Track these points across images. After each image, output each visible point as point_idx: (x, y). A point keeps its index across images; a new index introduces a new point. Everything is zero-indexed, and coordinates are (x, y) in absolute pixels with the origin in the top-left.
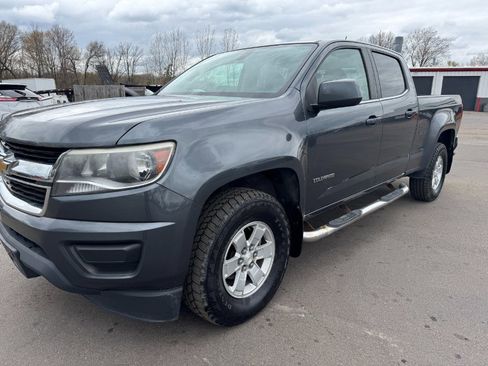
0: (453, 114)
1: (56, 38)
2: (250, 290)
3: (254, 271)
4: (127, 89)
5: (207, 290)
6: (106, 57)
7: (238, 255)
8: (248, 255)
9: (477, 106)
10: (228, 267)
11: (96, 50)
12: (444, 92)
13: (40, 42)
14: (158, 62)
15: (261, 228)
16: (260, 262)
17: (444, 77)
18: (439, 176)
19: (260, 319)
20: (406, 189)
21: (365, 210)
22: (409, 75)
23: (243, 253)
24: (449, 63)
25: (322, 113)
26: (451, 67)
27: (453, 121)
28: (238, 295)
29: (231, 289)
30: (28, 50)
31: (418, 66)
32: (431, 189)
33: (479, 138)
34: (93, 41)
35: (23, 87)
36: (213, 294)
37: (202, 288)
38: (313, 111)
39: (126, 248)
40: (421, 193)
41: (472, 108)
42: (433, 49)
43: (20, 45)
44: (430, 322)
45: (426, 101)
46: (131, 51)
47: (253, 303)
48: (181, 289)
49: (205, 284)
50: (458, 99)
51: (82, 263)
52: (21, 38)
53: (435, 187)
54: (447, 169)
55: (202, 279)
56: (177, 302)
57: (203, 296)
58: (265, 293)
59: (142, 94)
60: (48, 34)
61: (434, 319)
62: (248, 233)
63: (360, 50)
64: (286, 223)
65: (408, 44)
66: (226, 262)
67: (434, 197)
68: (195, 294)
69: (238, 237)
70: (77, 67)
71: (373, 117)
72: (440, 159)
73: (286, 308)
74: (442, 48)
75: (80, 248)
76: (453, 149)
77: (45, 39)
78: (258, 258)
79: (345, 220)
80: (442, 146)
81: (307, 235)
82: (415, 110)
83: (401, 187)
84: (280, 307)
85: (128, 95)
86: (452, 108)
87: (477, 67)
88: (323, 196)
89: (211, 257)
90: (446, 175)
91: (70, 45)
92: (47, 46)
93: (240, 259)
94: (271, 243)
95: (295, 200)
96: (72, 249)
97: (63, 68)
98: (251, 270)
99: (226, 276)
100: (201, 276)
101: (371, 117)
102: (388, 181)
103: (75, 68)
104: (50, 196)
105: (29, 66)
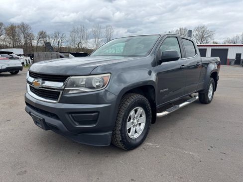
0: (216, 65)
1: (22, 29)
2: (136, 136)
3: (138, 128)
4: (60, 54)
5: (122, 133)
6: (47, 38)
7: (132, 121)
8: (135, 121)
9: (228, 62)
10: (129, 125)
11: (42, 35)
12: (212, 55)
13: (15, 30)
14: (73, 41)
15: (140, 110)
16: (140, 124)
17: (212, 49)
18: (211, 93)
19: (141, 148)
20: (197, 97)
21: (181, 105)
22: (197, 48)
23: (134, 120)
24: (214, 43)
25: (163, 63)
26: (215, 44)
27: (217, 68)
28: (132, 137)
29: (130, 134)
30: (8, 35)
31: (199, 44)
32: (208, 98)
33: (229, 77)
34: (41, 30)
35: (12, 53)
36: (123, 135)
37: (120, 132)
38: (160, 63)
39: (93, 114)
40: (203, 100)
41: (225, 64)
42: (206, 36)
43: (4, 32)
44: (210, 148)
45: (204, 59)
46: (60, 35)
47: (138, 141)
48: (111, 132)
49: (121, 131)
50: (218, 59)
51: (74, 121)
52: (5, 29)
53: (210, 97)
54: (214, 90)
55: (120, 128)
56: (110, 137)
57: (120, 136)
58: (142, 137)
59: (68, 56)
60: (19, 27)
61: (212, 147)
62: (136, 111)
63: (177, 38)
64: (150, 108)
65: (194, 33)
66: (128, 123)
67: (209, 102)
68: (116, 135)
69: (132, 113)
70: (33, 43)
71: (183, 65)
72: (211, 85)
73: (150, 144)
74: (210, 35)
75: (74, 115)
76: (217, 81)
77: (17, 29)
78: (139, 122)
79: (173, 109)
80: (212, 79)
81: (158, 114)
82: (201, 63)
83: (195, 96)
84: (148, 144)
85: (61, 57)
86: (216, 62)
87: (227, 44)
88: (163, 98)
89: (123, 119)
90: (215, 92)
91: (29, 33)
92: (18, 33)
93: (133, 122)
94: (144, 116)
95: (153, 99)
96: (70, 115)
97: (26, 44)
98: (137, 127)
99: (128, 128)
100: (119, 127)
101: (182, 66)
102: (189, 94)
103: (31, 44)
104: (62, 94)
105: (8, 42)
